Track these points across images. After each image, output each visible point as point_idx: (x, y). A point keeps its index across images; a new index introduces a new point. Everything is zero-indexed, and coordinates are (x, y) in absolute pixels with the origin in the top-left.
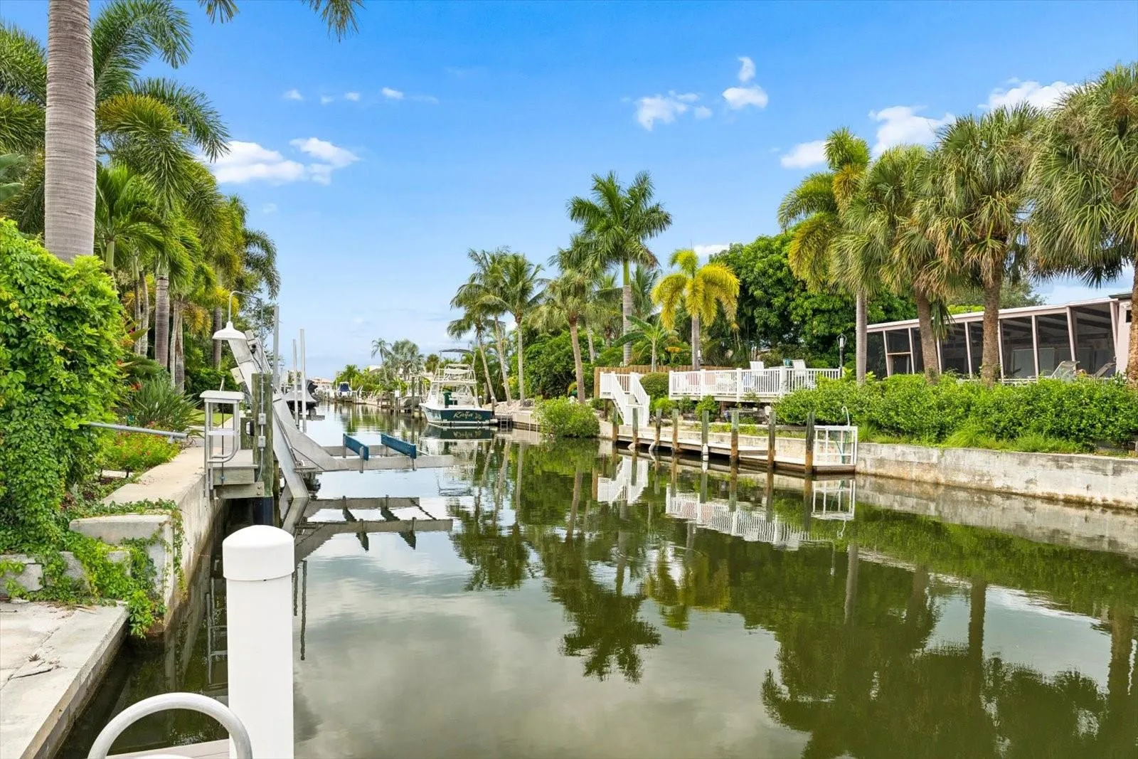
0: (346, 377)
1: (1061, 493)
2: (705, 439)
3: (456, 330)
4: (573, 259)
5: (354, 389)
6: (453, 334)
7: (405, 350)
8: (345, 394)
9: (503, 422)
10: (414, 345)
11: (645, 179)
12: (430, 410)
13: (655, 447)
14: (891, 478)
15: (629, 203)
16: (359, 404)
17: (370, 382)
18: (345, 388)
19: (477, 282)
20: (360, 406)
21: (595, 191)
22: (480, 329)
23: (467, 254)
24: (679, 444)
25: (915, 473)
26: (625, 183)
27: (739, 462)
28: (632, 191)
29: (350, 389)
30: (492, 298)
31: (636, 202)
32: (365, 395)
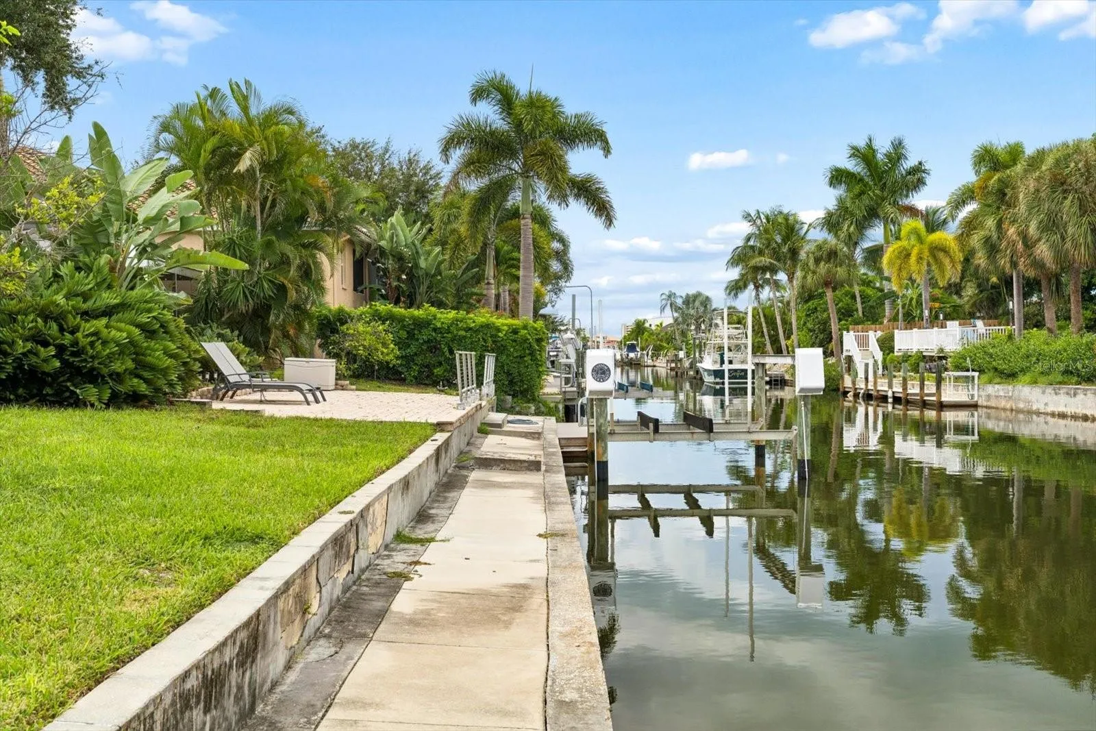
0: (634, 334)
1: (1069, 410)
2: (890, 386)
3: (733, 290)
4: (831, 223)
5: (642, 349)
6: (729, 294)
7: (697, 303)
8: (632, 355)
9: (775, 381)
10: (707, 298)
11: (900, 144)
12: (706, 370)
13: (864, 394)
14: (993, 408)
15: (887, 166)
16: (647, 366)
17: (661, 341)
18: (632, 348)
19: (751, 243)
20: (650, 369)
21: (851, 159)
22: (757, 287)
23: (741, 217)
24: (878, 391)
25: (1003, 404)
26: (883, 147)
27: (908, 402)
28: (888, 155)
29: (638, 349)
30: (766, 260)
31: (893, 166)
32: (656, 355)
